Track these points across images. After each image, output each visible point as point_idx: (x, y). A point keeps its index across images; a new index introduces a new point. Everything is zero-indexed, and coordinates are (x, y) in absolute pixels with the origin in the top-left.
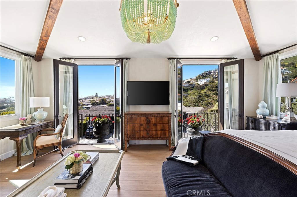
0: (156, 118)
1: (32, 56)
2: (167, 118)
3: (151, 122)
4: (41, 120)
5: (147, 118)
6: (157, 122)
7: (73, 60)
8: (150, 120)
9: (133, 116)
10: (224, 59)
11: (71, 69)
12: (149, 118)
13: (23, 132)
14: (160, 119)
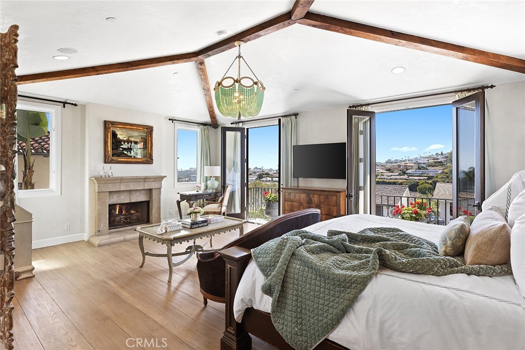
0: (320, 197)
1: (209, 125)
2: (334, 198)
3: (313, 201)
4: (213, 189)
5: (308, 195)
6: (320, 202)
7: (241, 124)
8: (312, 198)
9: (291, 191)
10: (462, 91)
11: (239, 134)
12: (311, 195)
13: (195, 197)
14: (324, 198)
